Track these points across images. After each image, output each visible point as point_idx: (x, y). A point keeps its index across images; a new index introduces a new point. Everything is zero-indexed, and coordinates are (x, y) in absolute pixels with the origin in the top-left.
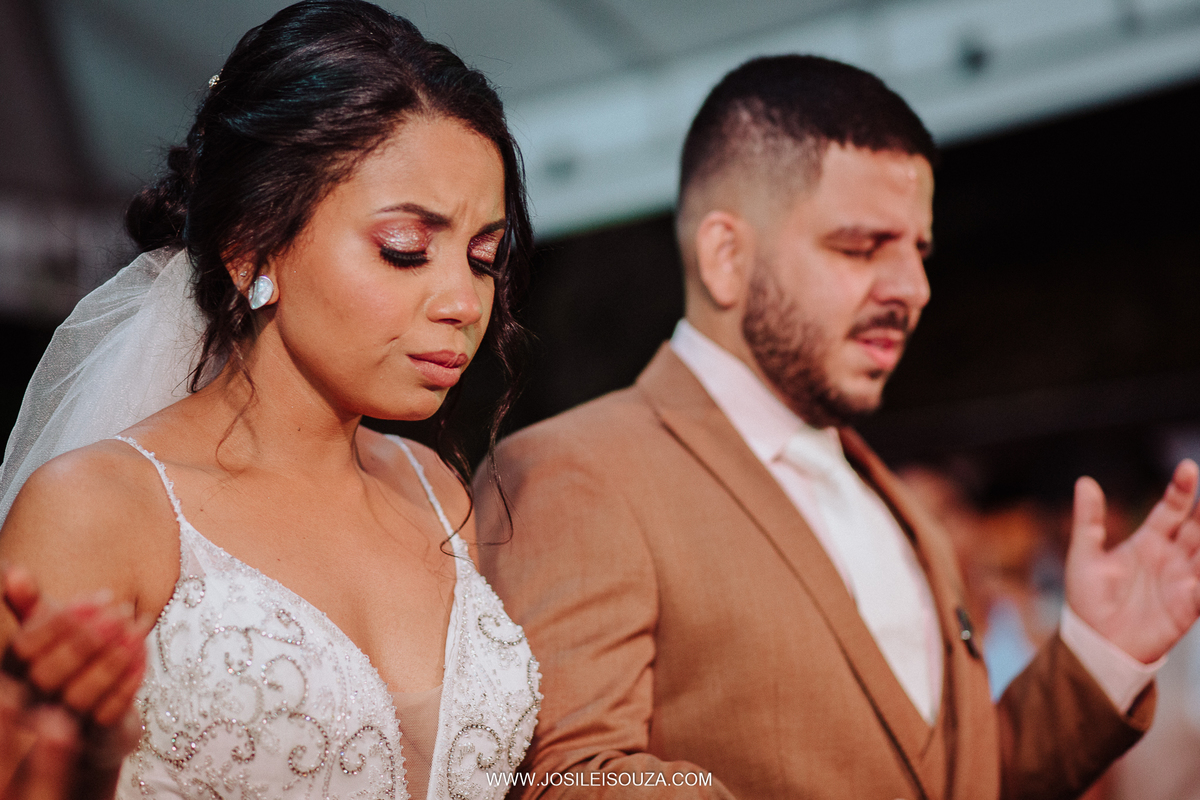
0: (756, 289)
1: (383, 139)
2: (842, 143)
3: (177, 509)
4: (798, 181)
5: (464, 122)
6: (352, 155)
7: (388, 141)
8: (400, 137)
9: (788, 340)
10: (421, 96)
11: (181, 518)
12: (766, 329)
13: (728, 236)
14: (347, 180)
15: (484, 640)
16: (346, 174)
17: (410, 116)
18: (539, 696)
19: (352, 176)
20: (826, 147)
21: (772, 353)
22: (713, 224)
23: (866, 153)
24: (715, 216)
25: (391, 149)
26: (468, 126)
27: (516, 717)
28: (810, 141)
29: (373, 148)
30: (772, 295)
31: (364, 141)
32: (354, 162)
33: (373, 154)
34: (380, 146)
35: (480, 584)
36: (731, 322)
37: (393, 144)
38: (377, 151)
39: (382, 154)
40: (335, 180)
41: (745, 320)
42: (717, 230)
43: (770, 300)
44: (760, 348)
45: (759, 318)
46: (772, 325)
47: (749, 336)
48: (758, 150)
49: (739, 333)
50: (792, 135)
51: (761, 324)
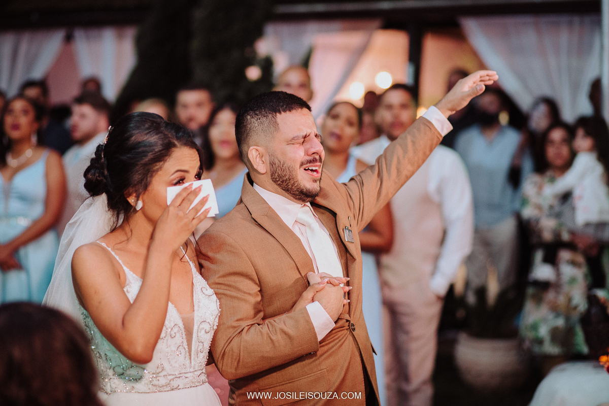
0: (272, 164)
2: (280, 113)
3: (121, 263)
4: (272, 129)
5: (188, 147)
9: (285, 175)
11: (123, 265)
12: (279, 175)
13: (258, 152)
14: (161, 170)
15: (204, 295)
16: (161, 168)
18: (220, 310)
20: (276, 115)
21: (282, 182)
22: (252, 151)
23: (288, 112)
24: (251, 148)
25: (171, 159)
26: (190, 148)
27: (214, 317)
28: (270, 116)
30: (277, 162)
35: (200, 277)
36: (267, 179)
40: (157, 170)
41: (272, 176)
42: (254, 152)
43: (277, 165)
44: (279, 182)
45: (276, 173)
46: (280, 173)
47: (275, 181)
48: (256, 125)
49: (271, 181)
50: (265, 116)
51: (276, 175)
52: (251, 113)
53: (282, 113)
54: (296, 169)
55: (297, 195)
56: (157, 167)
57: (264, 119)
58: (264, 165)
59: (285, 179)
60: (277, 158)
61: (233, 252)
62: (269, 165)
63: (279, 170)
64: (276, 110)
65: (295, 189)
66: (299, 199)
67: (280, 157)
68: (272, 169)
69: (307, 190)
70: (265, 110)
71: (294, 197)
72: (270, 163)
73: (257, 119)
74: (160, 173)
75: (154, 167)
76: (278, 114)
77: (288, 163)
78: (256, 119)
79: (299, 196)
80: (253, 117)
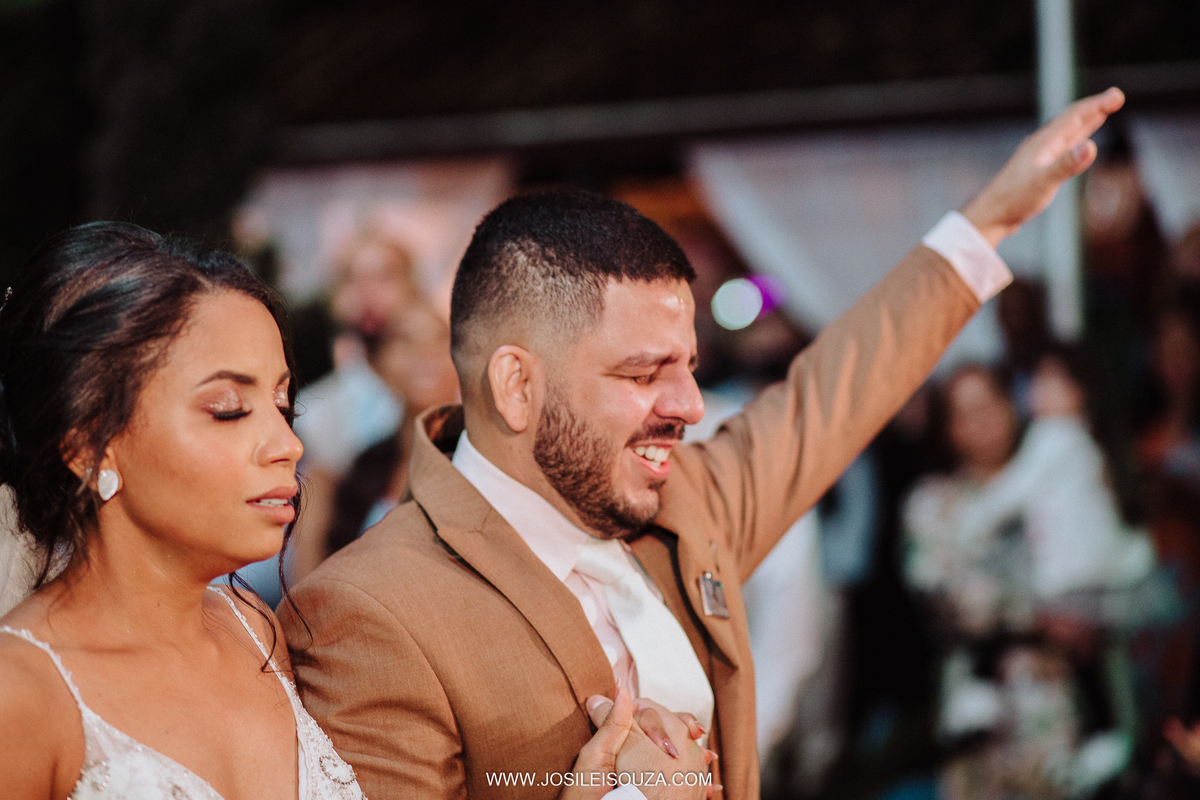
0: (549, 416)
1: (185, 322)
2: (620, 280)
4: (581, 316)
6: (162, 342)
7: (189, 322)
8: (199, 316)
9: (579, 462)
10: (201, 279)
12: (559, 452)
13: (517, 366)
14: (165, 365)
15: (327, 781)
16: (163, 359)
17: (199, 297)
19: (168, 359)
20: (605, 282)
21: (564, 474)
22: (502, 357)
23: (641, 282)
24: (504, 348)
25: (194, 329)
28: (589, 277)
29: (178, 332)
30: (564, 416)
31: (169, 328)
32: (167, 347)
33: (181, 336)
34: (185, 327)
35: (314, 724)
36: (522, 449)
37: (195, 324)
38: (183, 332)
39: (188, 334)
40: (153, 364)
41: (538, 445)
42: (506, 361)
43: (562, 425)
44: (553, 471)
45: (552, 443)
46: (564, 449)
47: (542, 460)
48: (540, 289)
49: (531, 457)
50: (571, 273)
51: (553, 449)
52: (534, 247)
53: (626, 278)
54: (614, 450)
55: (595, 517)
56: (151, 356)
57: (568, 280)
58: (525, 405)
59: (575, 469)
60: (567, 405)
61: (381, 641)
62: (538, 414)
63: (564, 440)
64: (608, 266)
65: (597, 500)
66: (596, 527)
67: (578, 405)
68: (545, 429)
69: (626, 509)
70: (577, 255)
71: (583, 519)
72: (544, 410)
73: (548, 273)
74: (162, 372)
75: (142, 355)
76: (611, 279)
77: (596, 430)
78: (544, 270)
79: (602, 518)
80: (534, 264)
